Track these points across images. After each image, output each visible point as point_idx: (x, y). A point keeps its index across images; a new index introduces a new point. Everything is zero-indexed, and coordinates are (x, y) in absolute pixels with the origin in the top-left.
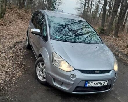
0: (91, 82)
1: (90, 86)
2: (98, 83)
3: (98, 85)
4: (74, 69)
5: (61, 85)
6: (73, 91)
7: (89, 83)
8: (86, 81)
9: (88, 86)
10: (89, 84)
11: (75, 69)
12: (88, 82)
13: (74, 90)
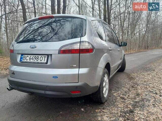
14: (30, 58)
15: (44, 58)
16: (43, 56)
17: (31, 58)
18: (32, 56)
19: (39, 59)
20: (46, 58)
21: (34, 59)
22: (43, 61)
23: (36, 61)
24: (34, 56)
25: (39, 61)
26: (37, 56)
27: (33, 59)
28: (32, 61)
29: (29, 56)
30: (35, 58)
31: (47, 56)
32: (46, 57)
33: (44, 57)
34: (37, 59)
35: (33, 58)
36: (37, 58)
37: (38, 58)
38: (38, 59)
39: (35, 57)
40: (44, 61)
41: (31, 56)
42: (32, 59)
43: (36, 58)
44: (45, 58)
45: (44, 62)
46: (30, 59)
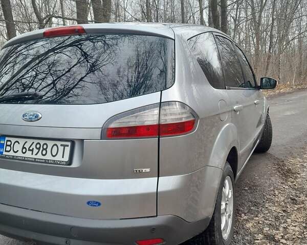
14: (24, 148)
15: (61, 149)
16: (59, 143)
17: (27, 146)
18: (30, 142)
19: (49, 150)
20: (68, 150)
21: (35, 151)
22: (59, 158)
23: (40, 156)
24: (36, 141)
25: (48, 157)
26: (42, 142)
27: (32, 150)
28: (28, 154)
29: (22, 141)
30: (39, 149)
31: (69, 144)
32: (68, 146)
33: (61, 145)
34: (44, 152)
35: (31, 148)
36: (43, 149)
37: (45, 147)
38: (46, 149)
39: (38, 146)
40: (63, 157)
41: (26, 142)
42: (29, 150)
43: (41, 149)
44: (66, 147)
45: (63, 160)
46: (24, 151)
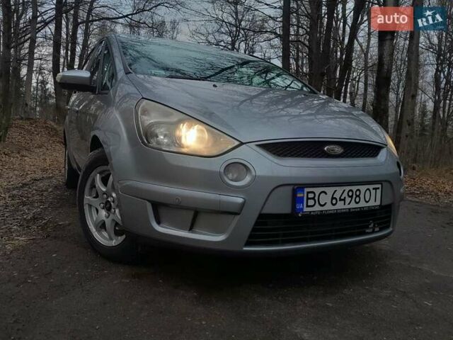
0: (317, 190)
1: (317, 208)
2: (345, 195)
3: (347, 206)
4: (237, 143)
5: (191, 229)
6: (248, 244)
7: (311, 196)
8: (297, 188)
9: (306, 209)
10: (311, 202)
11: (242, 144)
12: (306, 190)
13: (251, 236)
